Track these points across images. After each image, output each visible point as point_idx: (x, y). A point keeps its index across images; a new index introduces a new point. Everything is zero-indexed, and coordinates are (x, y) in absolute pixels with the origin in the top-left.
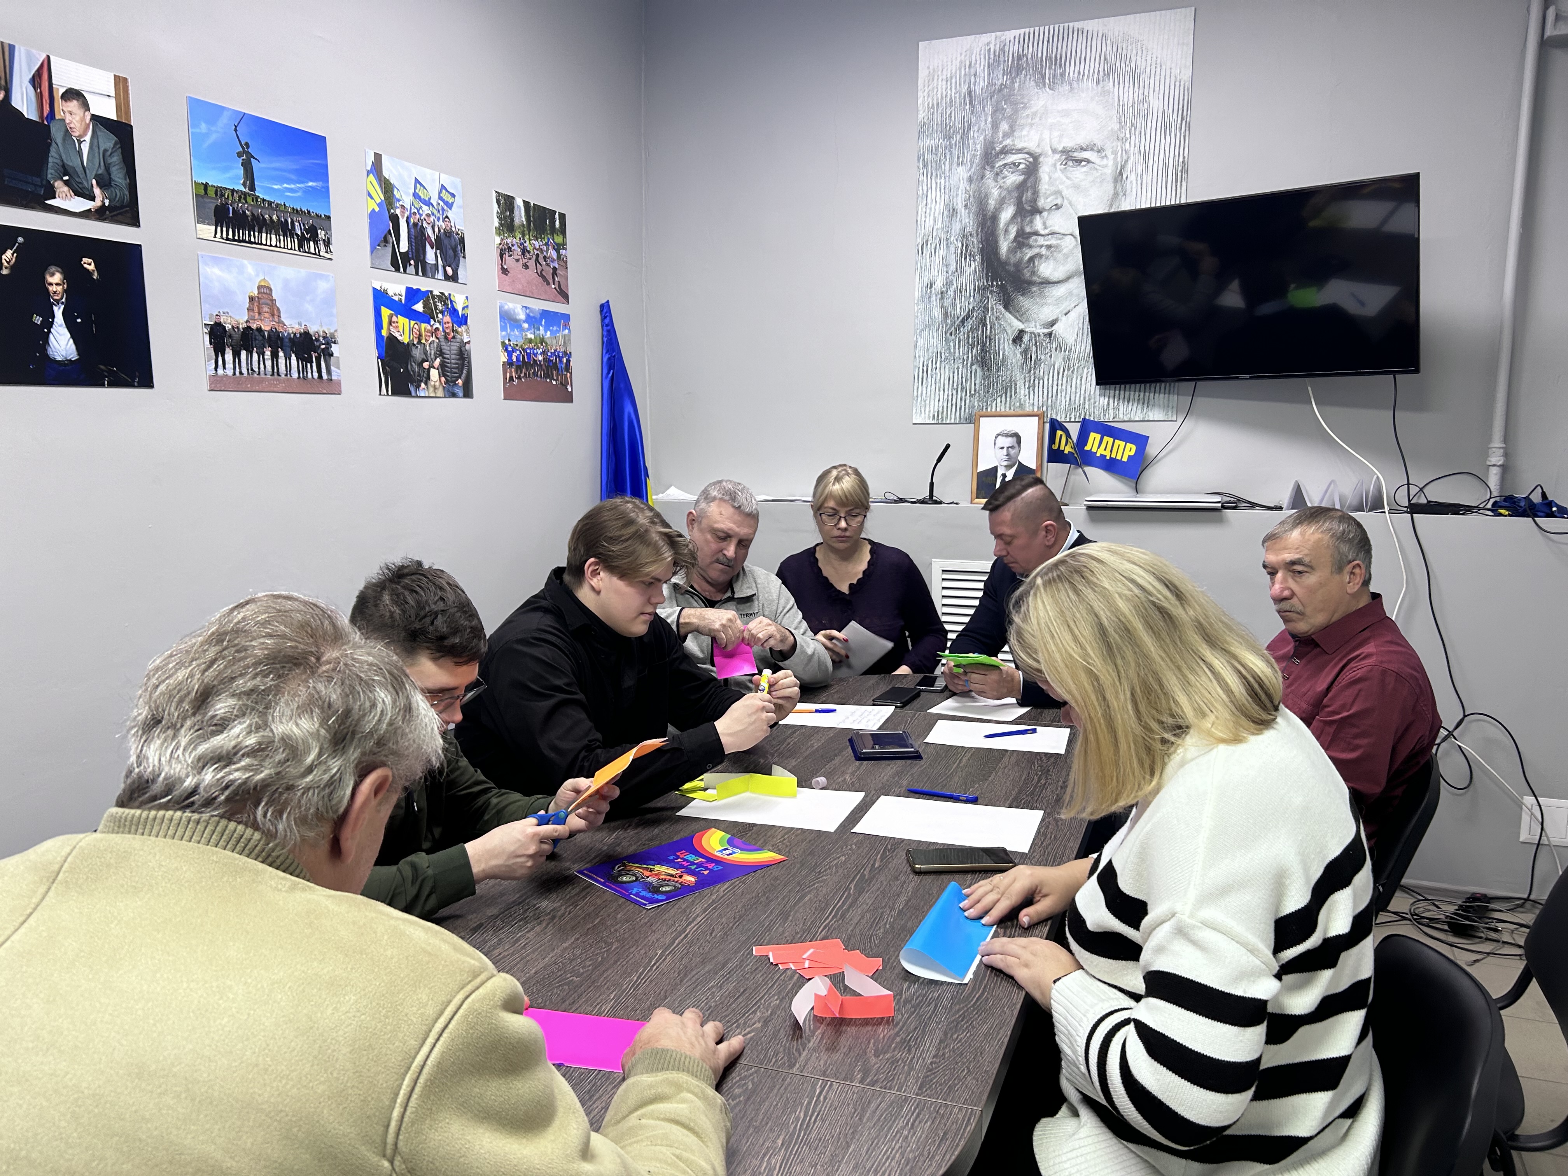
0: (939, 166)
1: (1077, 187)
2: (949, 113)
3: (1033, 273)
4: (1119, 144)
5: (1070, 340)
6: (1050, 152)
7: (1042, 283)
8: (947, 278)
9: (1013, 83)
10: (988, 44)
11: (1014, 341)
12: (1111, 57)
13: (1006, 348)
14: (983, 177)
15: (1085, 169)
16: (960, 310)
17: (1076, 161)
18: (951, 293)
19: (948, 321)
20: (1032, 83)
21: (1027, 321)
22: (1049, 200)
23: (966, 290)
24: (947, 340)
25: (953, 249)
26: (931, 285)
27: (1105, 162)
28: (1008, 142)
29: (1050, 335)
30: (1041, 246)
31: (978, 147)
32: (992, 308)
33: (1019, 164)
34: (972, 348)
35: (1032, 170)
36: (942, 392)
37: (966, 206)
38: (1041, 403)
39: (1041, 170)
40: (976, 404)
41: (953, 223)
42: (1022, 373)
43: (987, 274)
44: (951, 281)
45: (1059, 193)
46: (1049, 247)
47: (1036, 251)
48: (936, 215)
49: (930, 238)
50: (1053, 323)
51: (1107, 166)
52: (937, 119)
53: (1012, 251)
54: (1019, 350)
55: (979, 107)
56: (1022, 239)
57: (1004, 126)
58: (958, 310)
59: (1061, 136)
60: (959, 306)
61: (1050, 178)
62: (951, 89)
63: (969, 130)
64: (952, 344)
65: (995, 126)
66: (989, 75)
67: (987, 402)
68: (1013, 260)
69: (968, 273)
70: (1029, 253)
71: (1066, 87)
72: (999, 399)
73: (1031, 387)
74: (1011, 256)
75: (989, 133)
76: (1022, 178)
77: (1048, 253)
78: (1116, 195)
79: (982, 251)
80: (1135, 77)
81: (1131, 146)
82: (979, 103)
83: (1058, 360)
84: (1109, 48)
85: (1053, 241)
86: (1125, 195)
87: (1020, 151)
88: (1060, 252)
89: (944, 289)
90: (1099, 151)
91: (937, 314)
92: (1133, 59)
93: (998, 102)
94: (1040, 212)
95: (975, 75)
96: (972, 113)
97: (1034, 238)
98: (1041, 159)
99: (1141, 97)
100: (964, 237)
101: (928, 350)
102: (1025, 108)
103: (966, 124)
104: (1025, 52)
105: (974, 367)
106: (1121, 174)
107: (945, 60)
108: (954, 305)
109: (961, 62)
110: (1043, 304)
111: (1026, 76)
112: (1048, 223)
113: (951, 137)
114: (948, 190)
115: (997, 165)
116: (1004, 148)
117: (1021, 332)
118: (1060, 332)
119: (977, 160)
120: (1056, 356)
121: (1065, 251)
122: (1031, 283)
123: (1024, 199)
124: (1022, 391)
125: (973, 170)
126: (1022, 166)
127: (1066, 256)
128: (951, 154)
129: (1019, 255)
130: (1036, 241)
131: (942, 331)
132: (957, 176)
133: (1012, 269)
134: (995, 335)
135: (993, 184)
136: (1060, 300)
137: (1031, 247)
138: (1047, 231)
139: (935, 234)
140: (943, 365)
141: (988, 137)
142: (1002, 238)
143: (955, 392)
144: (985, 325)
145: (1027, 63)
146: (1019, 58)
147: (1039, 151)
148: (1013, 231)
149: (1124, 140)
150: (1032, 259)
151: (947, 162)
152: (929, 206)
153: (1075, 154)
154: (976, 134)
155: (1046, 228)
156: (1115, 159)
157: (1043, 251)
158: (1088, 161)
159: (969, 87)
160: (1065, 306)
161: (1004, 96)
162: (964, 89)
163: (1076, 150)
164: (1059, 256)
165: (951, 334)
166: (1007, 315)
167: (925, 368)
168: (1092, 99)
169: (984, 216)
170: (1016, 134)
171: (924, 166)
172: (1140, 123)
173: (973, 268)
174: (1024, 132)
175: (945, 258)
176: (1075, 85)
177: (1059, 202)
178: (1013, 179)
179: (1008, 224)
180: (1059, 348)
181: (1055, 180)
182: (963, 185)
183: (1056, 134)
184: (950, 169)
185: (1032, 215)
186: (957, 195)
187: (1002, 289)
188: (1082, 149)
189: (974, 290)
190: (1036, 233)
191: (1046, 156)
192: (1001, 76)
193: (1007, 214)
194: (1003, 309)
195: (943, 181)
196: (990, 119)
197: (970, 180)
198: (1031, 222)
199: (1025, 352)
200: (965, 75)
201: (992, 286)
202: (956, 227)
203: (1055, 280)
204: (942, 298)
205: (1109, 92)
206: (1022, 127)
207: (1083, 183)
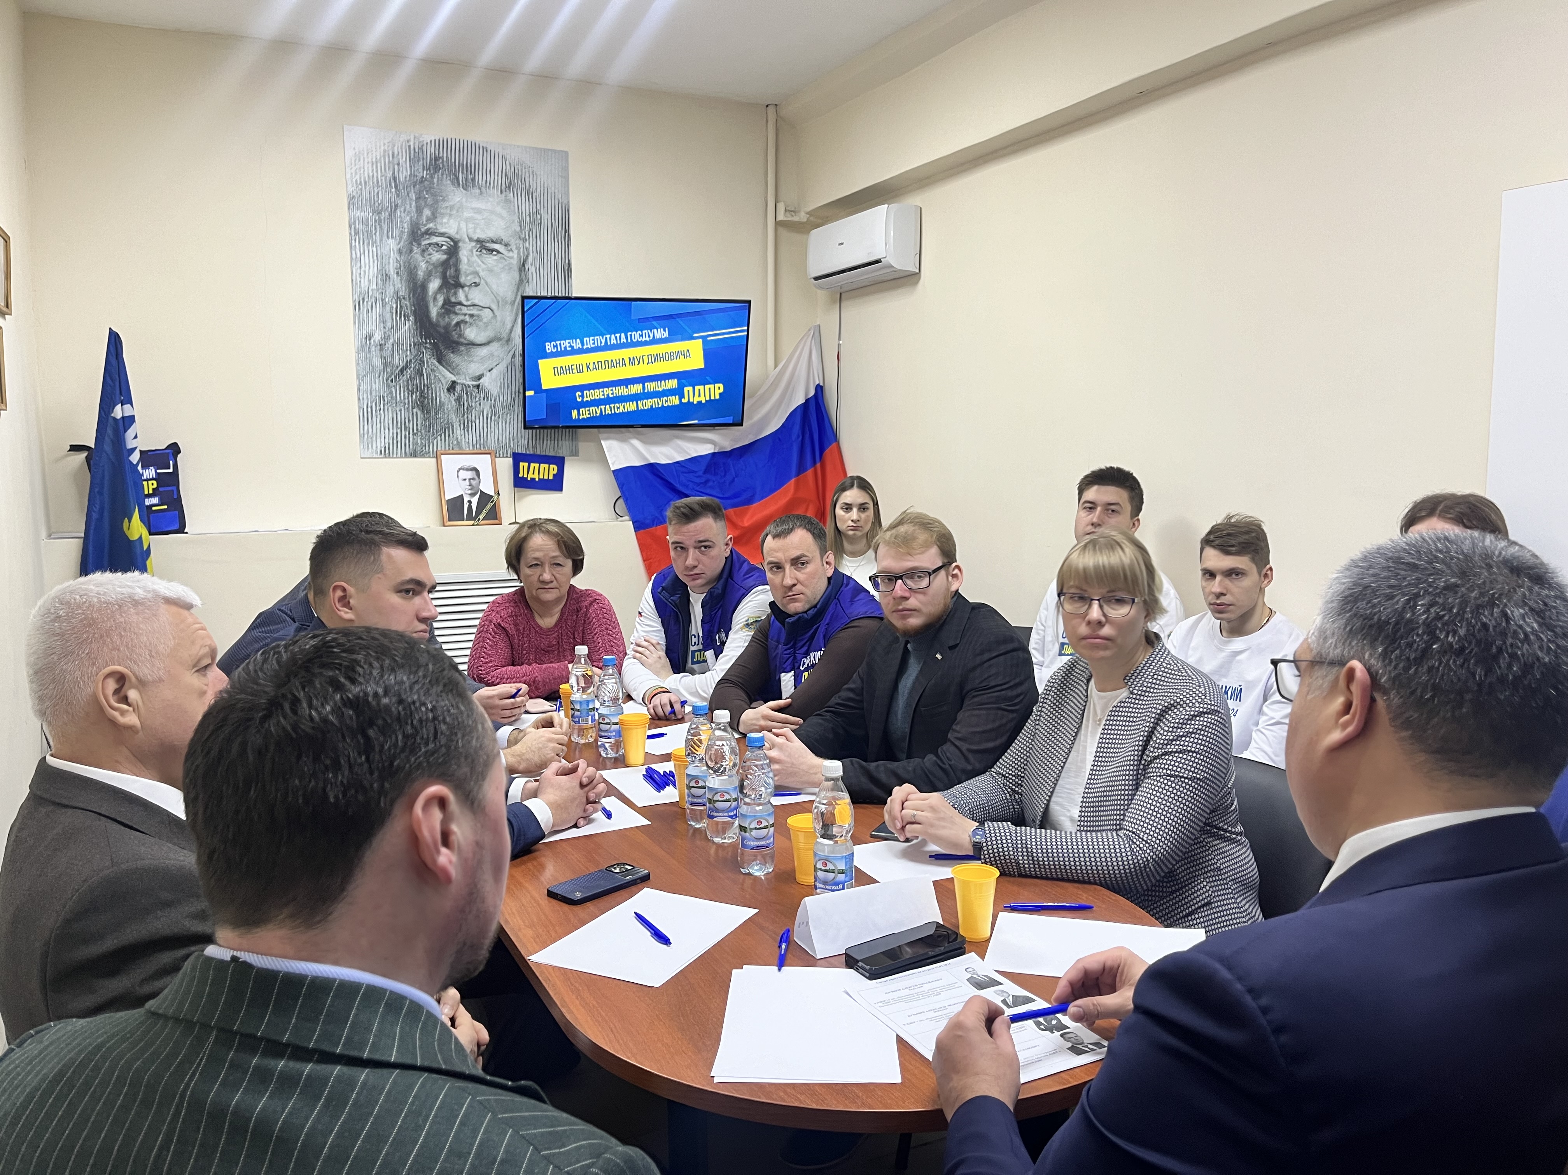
0: (370, 235)
1: (490, 271)
2: (376, 191)
3: (460, 336)
4: (521, 242)
5: (494, 391)
6: (467, 240)
7: (468, 344)
8: (385, 333)
9: (432, 177)
10: (408, 141)
11: (448, 390)
12: (510, 175)
13: (442, 395)
14: (411, 251)
15: (495, 258)
16: (398, 360)
17: (489, 250)
18: (389, 345)
19: (388, 370)
20: (449, 182)
21: (458, 374)
22: (469, 278)
23: (402, 345)
24: (388, 385)
25: (388, 308)
26: (370, 337)
27: (511, 254)
28: (431, 225)
29: (478, 386)
30: (465, 315)
31: (406, 225)
32: (427, 362)
33: (442, 245)
34: (412, 394)
35: (453, 250)
36: (387, 430)
37: (398, 273)
38: (475, 442)
39: (460, 253)
40: (419, 441)
41: (387, 286)
42: (457, 416)
43: (421, 333)
44: (389, 336)
45: (476, 273)
46: (471, 316)
47: (462, 318)
48: (371, 277)
49: (366, 297)
50: (480, 377)
51: (514, 257)
52: (365, 194)
53: (439, 315)
54: (453, 398)
55: (403, 192)
56: (449, 307)
57: (427, 212)
58: (397, 361)
59: (475, 228)
60: (397, 357)
61: (469, 260)
62: (377, 171)
63: (396, 209)
64: (393, 390)
65: (419, 211)
66: (411, 167)
67: (428, 439)
68: (442, 323)
69: (403, 330)
70: (455, 319)
71: (478, 191)
72: (439, 438)
73: (466, 429)
74: (440, 320)
75: (414, 214)
76: (445, 257)
77: (471, 321)
78: (521, 281)
79: (415, 313)
80: (529, 194)
81: (530, 245)
82: (404, 188)
83: (486, 407)
84: (508, 167)
85: (474, 311)
86: (528, 282)
87: (442, 235)
88: (481, 321)
89: (383, 342)
90: (506, 245)
91: (377, 362)
92: (527, 180)
93: (421, 192)
94: (462, 286)
95: (398, 164)
96: (398, 196)
97: (459, 307)
98: (460, 244)
99: (535, 210)
100: (398, 299)
101: (371, 394)
102: (444, 200)
103: (393, 205)
104: (441, 155)
105: (415, 410)
106: (524, 265)
107: (369, 147)
108: (393, 356)
109: (385, 151)
110: (471, 362)
111: (442, 175)
112: (470, 297)
113: (379, 213)
114: (380, 258)
115: (423, 243)
116: (428, 229)
117: (454, 383)
118: (486, 385)
119: (405, 236)
120: (484, 404)
121: (485, 320)
122: (459, 344)
123: (448, 274)
124: (458, 432)
125: (402, 243)
126: (444, 248)
127: (486, 325)
128: (381, 227)
129: (447, 319)
130: (461, 310)
131: (383, 377)
132: (388, 247)
133: (442, 331)
134: (431, 384)
135: (420, 258)
136: (483, 360)
137: (457, 314)
138: (469, 303)
139: (370, 293)
140: (386, 407)
141: (414, 219)
142: (431, 304)
143: (399, 431)
144: (422, 375)
145: (443, 165)
146: (436, 159)
147: (458, 237)
148: (441, 300)
149: (524, 240)
150: (458, 324)
151: (378, 234)
152: (363, 269)
153: (488, 245)
154: (403, 215)
155: (468, 300)
156: (519, 254)
157: (467, 318)
158: (498, 252)
159: (394, 173)
160: (488, 364)
161: (425, 188)
162: (389, 174)
163: (488, 242)
164: (480, 324)
165: (392, 381)
166: (441, 367)
167: (369, 410)
168: (498, 204)
169: (415, 284)
170: (438, 220)
171: (356, 234)
172: (535, 229)
173: (407, 327)
174: (445, 220)
175: (381, 316)
176: (483, 189)
177: (477, 280)
178: (438, 257)
179: (436, 293)
180: (486, 397)
181: (473, 263)
182: (394, 256)
183: (471, 226)
184: (381, 240)
185: (456, 288)
186: (389, 263)
187: (435, 346)
188: (493, 242)
189: (410, 345)
190: (460, 304)
191: (464, 242)
192: (421, 170)
193: (434, 285)
194: (437, 363)
195: (375, 249)
196: (414, 204)
197: (400, 252)
198: (455, 294)
199: (458, 400)
200: (389, 162)
201: (426, 343)
202: (390, 290)
203: (478, 342)
204: (381, 350)
205: (510, 202)
206: (443, 215)
207: (495, 268)
